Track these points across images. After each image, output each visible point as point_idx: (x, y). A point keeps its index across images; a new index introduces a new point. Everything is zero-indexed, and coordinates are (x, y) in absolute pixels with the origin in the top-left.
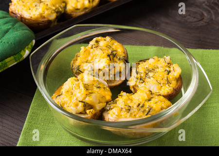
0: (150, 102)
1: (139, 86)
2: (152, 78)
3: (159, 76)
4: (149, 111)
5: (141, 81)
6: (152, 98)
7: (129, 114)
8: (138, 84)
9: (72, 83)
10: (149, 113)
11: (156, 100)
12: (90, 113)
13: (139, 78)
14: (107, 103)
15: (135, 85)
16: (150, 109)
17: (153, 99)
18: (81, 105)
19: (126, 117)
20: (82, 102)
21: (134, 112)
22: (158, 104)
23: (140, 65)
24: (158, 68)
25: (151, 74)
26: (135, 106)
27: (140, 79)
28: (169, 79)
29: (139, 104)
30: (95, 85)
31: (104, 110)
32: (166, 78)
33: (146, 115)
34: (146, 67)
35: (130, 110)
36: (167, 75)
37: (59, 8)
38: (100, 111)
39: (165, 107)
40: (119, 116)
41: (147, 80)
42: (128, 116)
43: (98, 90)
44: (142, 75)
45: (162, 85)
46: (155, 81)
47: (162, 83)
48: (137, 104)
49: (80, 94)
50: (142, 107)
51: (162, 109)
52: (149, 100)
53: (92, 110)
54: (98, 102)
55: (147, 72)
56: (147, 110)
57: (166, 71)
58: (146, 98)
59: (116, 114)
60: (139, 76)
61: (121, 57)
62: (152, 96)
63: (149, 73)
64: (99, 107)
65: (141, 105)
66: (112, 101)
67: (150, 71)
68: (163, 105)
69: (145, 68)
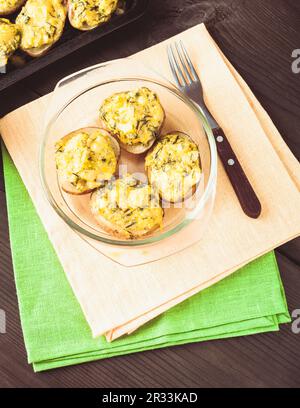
39: (150, 227)
50: (128, 215)
65: (129, 212)
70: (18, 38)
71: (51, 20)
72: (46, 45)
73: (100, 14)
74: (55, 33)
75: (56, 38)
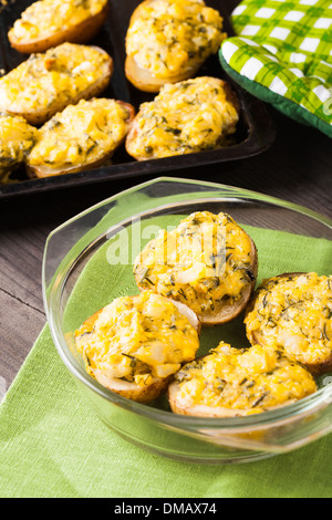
0: (270, 377)
1: (265, 332)
2: (292, 322)
3: (308, 319)
4: (262, 399)
5: (270, 323)
6: (277, 368)
7: (219, 398)
8: (262, 327)
9: (119, 310)
10: (261, 404)
11: (284, 375)
12: (142, 383)
13: (267, 317)
14: (183, 364)
15: (258, 330)
16: (265, 395)
17: (277, 373)
18: (125, 361)
19: (210, 404)
20: (128, 356)
21: (231, 395)
22: (285, 385)
23: (276, 287)
24: (311, 299)
25: (291, 312)
26: (236, 383)
27: (269, 319)
28: (327, 329)
29: (245, 380)
30: (167, 321)
31: (171, 379)
32: (321, 326)
33: (254, 407)
34: (287, 292)
35: (222, 390)
36: (326, 320)
37: (12, 150)
38: (164, 380)
39: (298, 394)
40: (197, 399)
41: (282, 323)
42: (216, 402)
43: (171, 332)
44: (274, 311)
45: (309, 340)
46: (297, 330)
47: (311, 335)
48: (242, 379)
49: (127, 338)
50: (250, 386)
51: (289, 398)
52: (270, 373)
53: (145, 376)
54: (163, 359)
55: (286, 305)
56: (258, 395)
57: (326, 311)
58: (264, 367)
59: (193, 393)
60: (267, 311)
61: (240, 263)
62: (278, 365)
63: (289, 310)
64: (162, 372)
65: (248, 383)
66: (194, 362)
67: (292, 305)
68: (294, 389)
69: (283, 296)
70: (28, 144)
71: (94, 133)
72: (70, 164)
73: (180, 141)
74: (90, 150)
75: (92, 159)
